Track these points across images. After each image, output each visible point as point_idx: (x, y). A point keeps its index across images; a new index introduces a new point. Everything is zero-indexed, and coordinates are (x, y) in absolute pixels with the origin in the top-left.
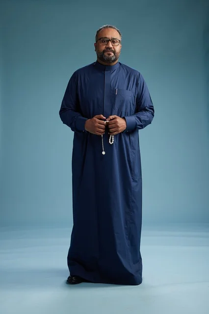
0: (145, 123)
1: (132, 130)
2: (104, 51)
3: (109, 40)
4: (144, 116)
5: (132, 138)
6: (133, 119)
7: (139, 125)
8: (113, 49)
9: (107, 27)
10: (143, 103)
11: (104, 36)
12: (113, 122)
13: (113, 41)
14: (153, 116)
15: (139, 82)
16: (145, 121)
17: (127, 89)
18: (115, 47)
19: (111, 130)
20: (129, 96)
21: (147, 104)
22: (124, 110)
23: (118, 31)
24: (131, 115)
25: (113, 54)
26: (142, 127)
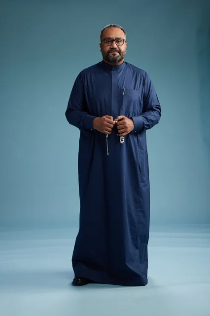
0: (152, 123)
1: (140, 131)
2: (109, 52)
3: (113, 40)
4: (152, 116)
5: (140, 138)
6: (140, 119)
7: (146, 125)
8: (118, 49)
9: (110, 26)
10: (150, 102)
11: (108, 37)
12: (121, 123)
13: (118, 40)
14: (160, 115)
15: (146, 82)
16: (152, 121)
17: (134, 89)
18: (120, 47)
19: (119, 131)
20: (136, 95)
21: (154, 104)
22: (131, 110)
23: (122, 29)
24: (138, 115)
25: (118, 54)
26: (149, 127)
